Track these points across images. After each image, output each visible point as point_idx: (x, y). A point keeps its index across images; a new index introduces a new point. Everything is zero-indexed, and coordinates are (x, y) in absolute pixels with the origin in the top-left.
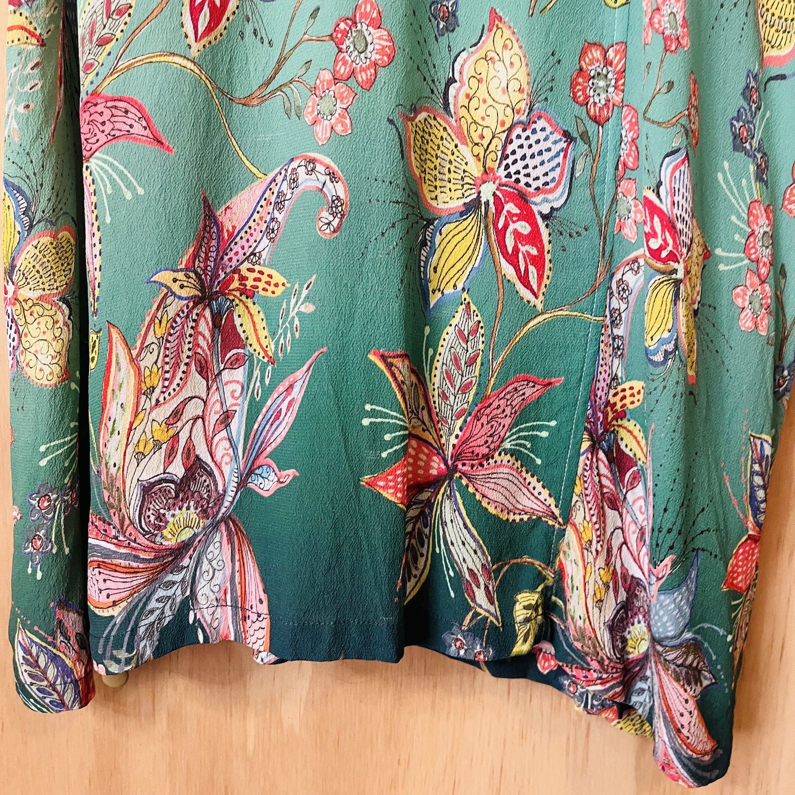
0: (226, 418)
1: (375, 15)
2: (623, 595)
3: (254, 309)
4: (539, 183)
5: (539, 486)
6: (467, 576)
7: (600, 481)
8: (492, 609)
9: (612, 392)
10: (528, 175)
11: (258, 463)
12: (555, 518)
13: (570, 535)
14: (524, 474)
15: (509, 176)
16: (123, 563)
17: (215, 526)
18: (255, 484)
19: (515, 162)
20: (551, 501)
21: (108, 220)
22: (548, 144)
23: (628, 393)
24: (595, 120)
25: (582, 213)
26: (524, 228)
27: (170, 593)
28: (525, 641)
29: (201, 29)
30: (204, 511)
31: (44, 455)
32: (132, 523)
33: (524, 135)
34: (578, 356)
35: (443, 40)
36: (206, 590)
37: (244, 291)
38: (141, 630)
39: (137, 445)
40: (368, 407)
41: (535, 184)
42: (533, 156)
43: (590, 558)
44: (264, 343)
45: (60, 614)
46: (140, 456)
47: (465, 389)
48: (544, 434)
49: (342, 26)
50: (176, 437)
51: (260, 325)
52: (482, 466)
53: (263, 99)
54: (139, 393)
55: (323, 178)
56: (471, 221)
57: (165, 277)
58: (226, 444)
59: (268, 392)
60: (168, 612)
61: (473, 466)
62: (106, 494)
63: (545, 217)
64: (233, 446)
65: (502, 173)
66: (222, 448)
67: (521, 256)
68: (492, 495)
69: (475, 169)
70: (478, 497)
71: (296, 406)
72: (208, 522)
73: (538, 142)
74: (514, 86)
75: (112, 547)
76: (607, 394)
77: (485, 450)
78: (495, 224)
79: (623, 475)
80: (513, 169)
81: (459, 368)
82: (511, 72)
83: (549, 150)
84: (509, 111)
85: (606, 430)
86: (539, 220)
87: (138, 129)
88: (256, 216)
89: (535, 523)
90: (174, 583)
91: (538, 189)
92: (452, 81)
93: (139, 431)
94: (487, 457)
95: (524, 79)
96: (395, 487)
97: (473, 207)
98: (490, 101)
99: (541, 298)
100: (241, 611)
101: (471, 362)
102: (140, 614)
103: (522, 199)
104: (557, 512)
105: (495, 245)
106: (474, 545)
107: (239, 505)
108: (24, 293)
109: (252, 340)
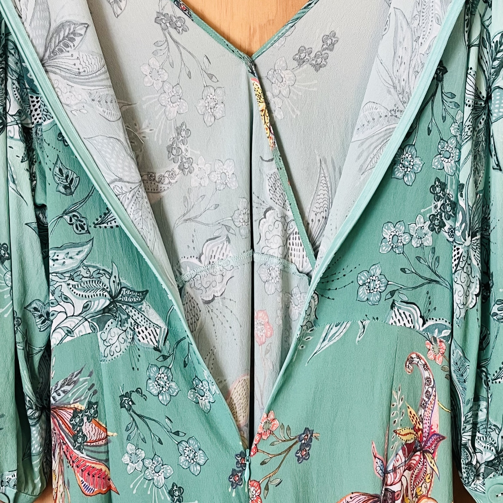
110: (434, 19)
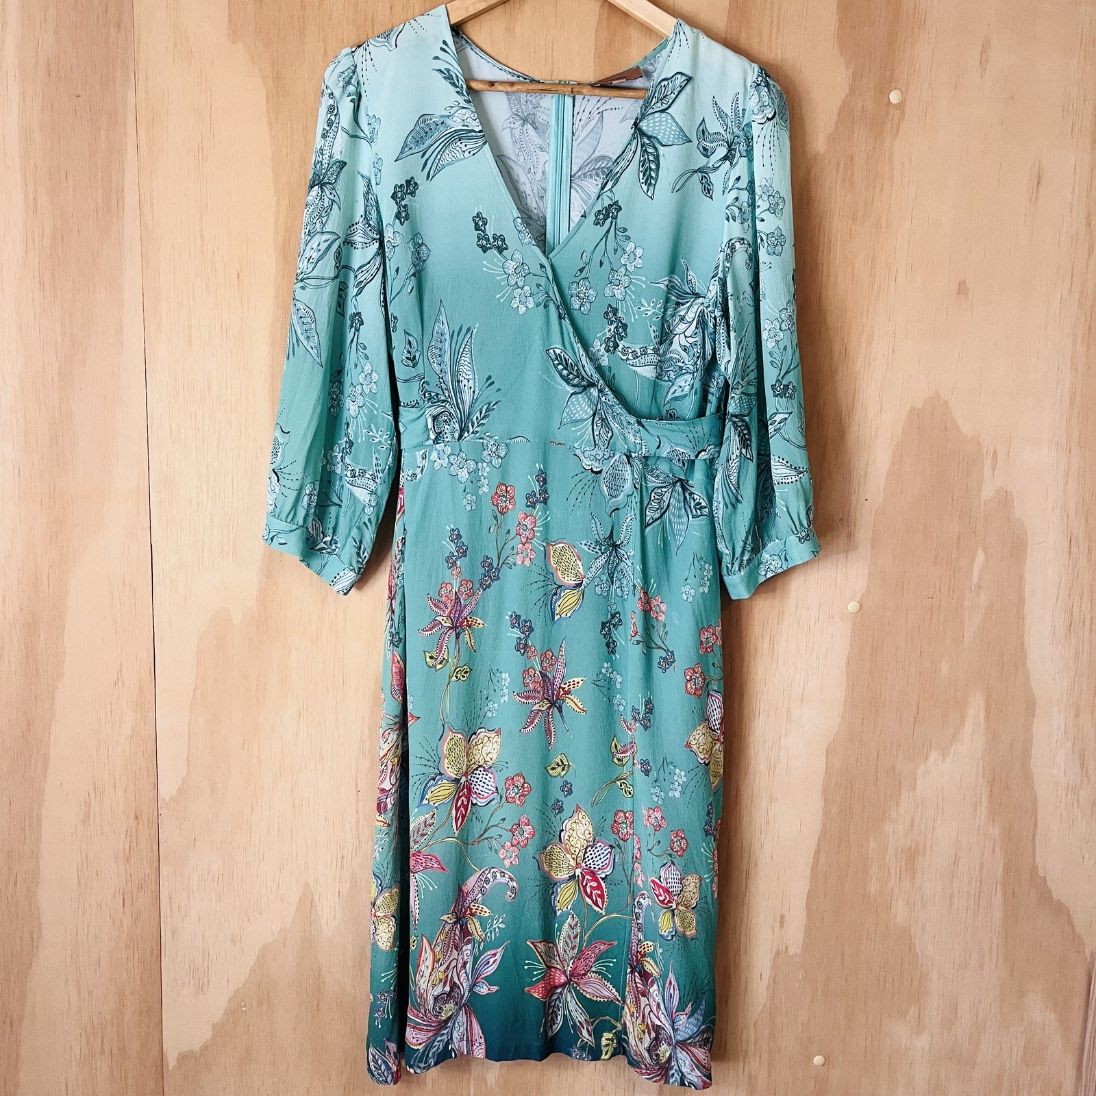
0: (465, 964)
1: (527, 821)
2: (653, 1035)
3: (475, 921)
4: (600, 866)
5: (611, 986)
6: (578, 1024)
7: (636, 986)
8: (590, 1039)
9: (639, 947)
10: (594, 864)
11: (477, 981)
12: (619, 1001)
13: (626, 1009)
14: (604, 981)
15: (586, 865)
16: (425, 1028)
17: (460, 1009)
18: (477, 989)
19: (589, 860)
20: (616, 993)
21: (423, 897)
22: (603, 851)
23: (646, 946)
24: (623, 840)
25: (619, 875)
26: (594, 884)
27: (442, 1038)
28: (606, 1054)
29: (458, 825)
30: (456, 1003)
31: (383, 977)
32: (430, 1012)
33: (592, 850)
34: (623, 933)
35: (558, 817)
36: (456, 1035)
37: (472, 914)
38: (430, 1055)
39: (433, 982)
40: (527, 962)
41: (597, 867)
42: (596, 857)
43: (634, 1020)
44: (480, 934)
45: (388, 1044)
46: (434, 986)
47: (573, 948)
48: (612, 965)
49: (515, 827)
50: (447, 976)
51: (478, 927)
52: (582, 978)
53: (479, 842)
54: (434, 961)
55: (508, 880)
56: (572, 883)
57: (445, 917)
58: (465, 975)
59: (481, 953)
60: (441, 1046)
61: (578, 979)
62: (419, 1000)
63: (602, 879)
64: (467, 975)
65: (584, 865)
66: (463, 976)
67: (593, 895)
68: (588, 990)
69: (573, 863)
70: (581, 991)
71: (498, 962)
72: (458, 1007)
73: (598, 851)
74: (587, 832)
75: (421, 1022)
76: (637, 948)
77: (583, 972)
78: (582, 884)
79: (647, 981)
80: (588, 863)
81: (570, 940)
82: (586, 827)
83: (603, 853)
84: (585, 842)
85: (638, 964)
86: (601, 880)
87: (435, 865)
88: (476, 885)
89: (610, 1002)
90: (444, 1034)
91: (599, 869)
92: (562, 830)
93: (434, 975)
94: (584, 975)
95: (590, 828)
96: (538, 992)
97: (573, 877)
98: (578, 838)
99: (604, 910)
100: (470, 1042)
101: (575, 937)
102: (430, 1048)
103: (593, 874)
104: (619, 998)
105: (583, 892)
106: (581, 1011)
107: (469, 999)
108: (378, 914)
109: (475, 933)
110: (536, 149)
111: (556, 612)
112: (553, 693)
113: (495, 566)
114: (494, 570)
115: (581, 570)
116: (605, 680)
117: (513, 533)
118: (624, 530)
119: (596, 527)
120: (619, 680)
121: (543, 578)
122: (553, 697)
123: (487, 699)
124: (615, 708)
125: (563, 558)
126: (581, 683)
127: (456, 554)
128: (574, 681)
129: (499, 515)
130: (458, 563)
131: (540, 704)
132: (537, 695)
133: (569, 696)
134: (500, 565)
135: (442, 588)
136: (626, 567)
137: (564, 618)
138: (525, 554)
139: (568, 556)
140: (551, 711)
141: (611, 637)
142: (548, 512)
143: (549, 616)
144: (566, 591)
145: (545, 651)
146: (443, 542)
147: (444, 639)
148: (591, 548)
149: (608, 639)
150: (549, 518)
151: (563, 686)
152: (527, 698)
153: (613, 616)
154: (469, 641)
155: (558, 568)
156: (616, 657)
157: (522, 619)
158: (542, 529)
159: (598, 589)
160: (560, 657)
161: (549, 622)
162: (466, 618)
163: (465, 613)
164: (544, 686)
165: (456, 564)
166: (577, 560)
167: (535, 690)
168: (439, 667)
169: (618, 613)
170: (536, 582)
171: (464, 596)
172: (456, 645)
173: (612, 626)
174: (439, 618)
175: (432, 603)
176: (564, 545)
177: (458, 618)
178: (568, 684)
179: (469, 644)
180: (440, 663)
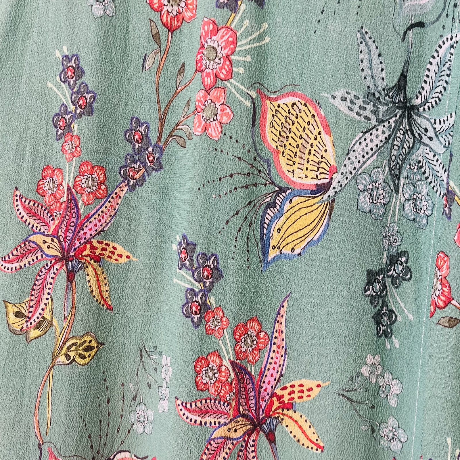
111: (272, 243)
112: (258, 405)
113: (154, 141)
114: (150, 149)
115: (330, 157)
116: (367, 390)
117: (190, 69)
118: (432, 74)
119: (370, 61)
120: (396, 389)
121: (246, 169)
122: (257, 412)
123: (134, 399)
124: (384, 443)
125: (294, 129)
126: (316, 390)
127: (71, 108)
128: (301, 385)
129: (163, 31)
130: (75, 127)
131: (229, 426)
132: (223, 408)
133: (290, 413)
134: (163, 139)
135: (44, 178)
136: (430, 156)
137: (287, 257)
138: (208, 113)
139: (304, 125)
140: (252, 438)
141: (385, 304)
142: (265, 26)
143: (256, 250)
144: (295, 200)
145: (244, 320)
146: (50, 85)
147: (45, 279)
148: (356, 109)
149: (379, 308)
150: (267, 39)
151: (278, 391)
152: (203, 413)
153: (393, 260)
154: (95, 288)
155: (281, 149)
156: (392, 344)
157: (198, 250)
158: (248, 58)
159: (364, 199)
160: (276, 334)
161: (255, 261)
162: (89, 242)
163: (88, 231)
164: (239, 390)
165: (71, 130)
166: (323, 135)
167: (219, 399)
168: (34, 333)
169: (404, 253)
170: (231, 176)
171: (85, 197)
172: (66, 295)
173: (388, 281)
174: (38, 239)
175: (24, 207)
176: (295, 100)
177: (72, 240)
178: (290, 389)
179: (96, 293)
180: (38, 326)
